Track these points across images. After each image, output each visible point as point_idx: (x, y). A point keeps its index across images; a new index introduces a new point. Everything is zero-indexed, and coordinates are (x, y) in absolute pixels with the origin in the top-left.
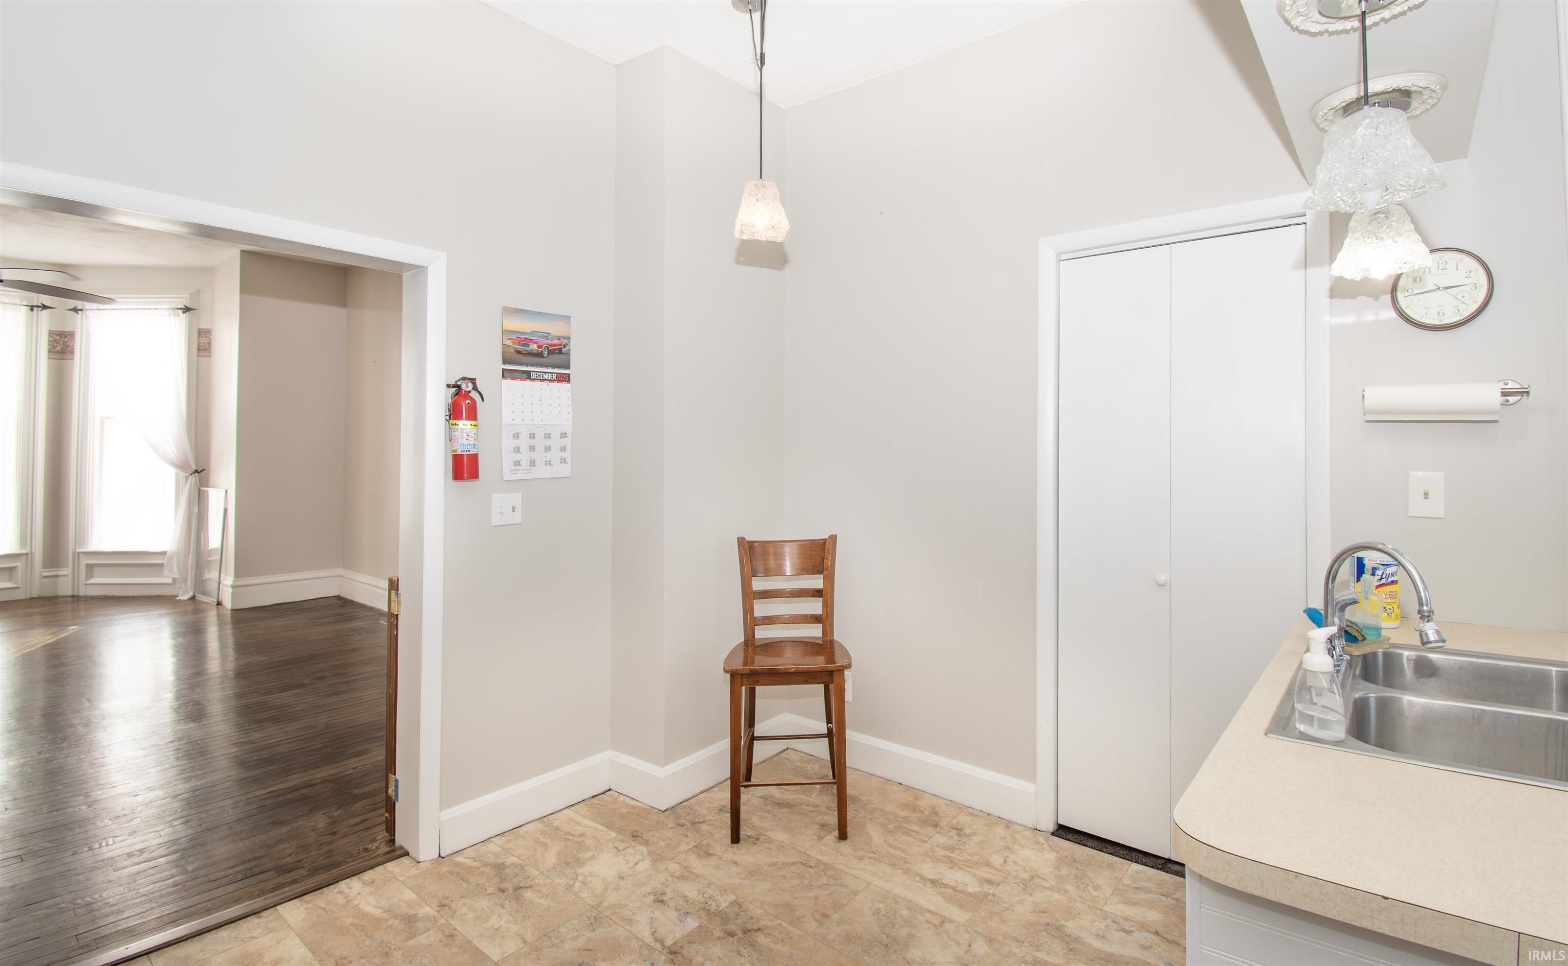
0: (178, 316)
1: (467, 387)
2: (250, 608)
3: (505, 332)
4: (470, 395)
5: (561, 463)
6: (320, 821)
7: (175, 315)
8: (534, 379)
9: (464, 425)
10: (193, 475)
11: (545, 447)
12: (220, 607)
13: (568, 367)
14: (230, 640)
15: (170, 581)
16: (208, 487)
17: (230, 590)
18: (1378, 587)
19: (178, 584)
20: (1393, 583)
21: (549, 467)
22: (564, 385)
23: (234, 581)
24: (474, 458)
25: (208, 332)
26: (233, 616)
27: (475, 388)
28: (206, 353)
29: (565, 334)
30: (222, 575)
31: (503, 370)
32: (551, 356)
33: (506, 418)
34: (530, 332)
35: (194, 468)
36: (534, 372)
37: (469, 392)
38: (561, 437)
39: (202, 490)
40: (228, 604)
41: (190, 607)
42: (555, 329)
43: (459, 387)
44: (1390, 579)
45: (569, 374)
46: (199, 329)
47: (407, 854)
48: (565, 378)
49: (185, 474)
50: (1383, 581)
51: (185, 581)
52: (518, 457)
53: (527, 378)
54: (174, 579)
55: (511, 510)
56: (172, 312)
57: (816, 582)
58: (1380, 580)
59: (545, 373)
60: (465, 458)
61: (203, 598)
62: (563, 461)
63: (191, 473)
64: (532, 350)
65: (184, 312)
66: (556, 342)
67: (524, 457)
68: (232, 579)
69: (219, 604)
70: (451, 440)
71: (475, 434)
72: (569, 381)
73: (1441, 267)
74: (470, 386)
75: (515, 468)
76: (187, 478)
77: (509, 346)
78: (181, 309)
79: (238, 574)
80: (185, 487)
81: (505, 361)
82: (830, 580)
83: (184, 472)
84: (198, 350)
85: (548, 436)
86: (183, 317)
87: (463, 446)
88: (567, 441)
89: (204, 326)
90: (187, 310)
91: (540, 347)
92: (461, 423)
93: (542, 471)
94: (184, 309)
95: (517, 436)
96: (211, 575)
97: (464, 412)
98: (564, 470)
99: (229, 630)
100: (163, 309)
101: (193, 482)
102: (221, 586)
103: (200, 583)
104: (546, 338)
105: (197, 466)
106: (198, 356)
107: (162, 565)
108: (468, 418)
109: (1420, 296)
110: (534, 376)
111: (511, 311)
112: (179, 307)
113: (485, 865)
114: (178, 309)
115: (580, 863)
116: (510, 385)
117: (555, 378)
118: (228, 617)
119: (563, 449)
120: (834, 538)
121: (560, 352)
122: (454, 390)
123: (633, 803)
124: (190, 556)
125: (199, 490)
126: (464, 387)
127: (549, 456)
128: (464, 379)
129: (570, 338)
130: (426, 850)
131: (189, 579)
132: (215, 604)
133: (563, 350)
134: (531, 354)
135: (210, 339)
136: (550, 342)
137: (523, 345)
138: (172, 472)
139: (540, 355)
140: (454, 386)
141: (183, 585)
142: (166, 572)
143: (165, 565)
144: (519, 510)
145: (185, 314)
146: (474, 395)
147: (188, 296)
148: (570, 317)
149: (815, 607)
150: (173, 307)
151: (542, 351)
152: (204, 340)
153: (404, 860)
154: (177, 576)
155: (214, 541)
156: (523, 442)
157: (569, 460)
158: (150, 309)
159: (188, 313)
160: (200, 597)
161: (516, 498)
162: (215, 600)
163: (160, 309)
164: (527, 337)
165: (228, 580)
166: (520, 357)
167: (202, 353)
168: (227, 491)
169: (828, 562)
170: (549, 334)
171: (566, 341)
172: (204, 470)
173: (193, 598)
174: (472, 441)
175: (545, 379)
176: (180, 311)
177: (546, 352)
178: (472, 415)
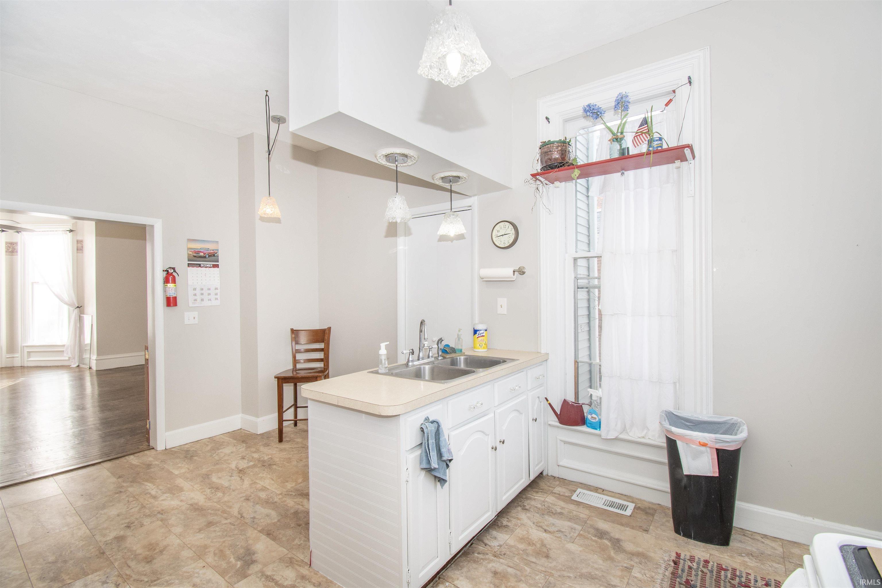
0: (67, 234)
1: (171, 271)
2: (105, 370)
3: (188, 249)
4: (173, 274)
5: (215, 300)
6: (122, 440)
7: (65, 234)
8: (202, 267)
9: (171, 285)
10: (77, 309)
11: (208, 294)
12: (91, 369)
13: (218, 262)
14: (96, 383)
15: (67, 358)
16: (84, 314)
17: (95, 362)
18: (478, 338)
19: (71, 360)
20: (482, 336)
21: (210, 301)
22: (216, 269)
23: (96, 357)
24: (175, 298)
25: (81, 241)
26: (97, 373)
27: (175, 271)
28: (80, 251)
29: (216, 248)
30: (91, 355)
31: (188, 264)
32: (210, 258)
33: (190, 283)
34: (200, 248)
35: (77, 306)
36: (202, 264)
37: (172, 273)
38: (215, 289)
39: (81, 316)
40: (94, 368)
41: (77, 370)
42: (211, 247)
43: (168, 271)
44: (481, 335)
45: (218, 265)
46: (77, 240)
47: (153, 448)
48: (217, 266)
49: (73, 309)
50: (479, 336)
51: (74, 358)
52: (196, 298)
53: (199, 267)
54: (69, 358)
55: (193, 318)
56: (64, 232)
57: (321, 346)
58: (478, 335)
59: (207, 264)
60: (171, 299)
61: (83, 366)
62: (217, 299)
63: (75, 308)
64: (201, 255)
65: (70, 232)
66: (212, 252)
67: (199, 298)
68: (96, 356)
69: (90, 368)
70: (165, 291)
71: (175, 289)
72: (218, 267)
73: (505, 227)
74: (172, 271)
75: (194, 302)
76: (74, 310)
77: (190, 254)
78: (68, 231)
79: (98, 354)
80: (73, 314)
81: (189, 260)
82: (328, 345)
83: (73, 308)
84: (77, 250)
85: (209, 289)
86: (70, 235)
87: (171, 293)
88: (218, 291)
89: (79, 238)
90: (71, 231)
91: (204, 254)
92: (169, 285)
93: (206, 303)
94: (70, 231)
95: (195, 289)
96: (86, 356)
97: (170, 280)
98: (218, 303)
99: (95, 378)
100: (60, 231)
101: (76, 312)
102: (91, 360)
103: (81, 359)
104: (207, 250)
105: (78, 304)
106: (77, 253)
107: (63, 351)
108: (172, 283)
109: (499, 237)
110: (202, 265)
111: (190, 240)
112: (67, 230)
113: (182, 451)
114: (67, 231)
115: (218, 449)
116: (190, 269)
117: (212, 266)
118: (95, 374)
119: (216, 294)
120: (329, 329)
121: (214, 256)
122: (166, 272)
123: (248, 432)
124: (76, 347)
125: (80, 316)
126: (169, 271)
127: (210, 297)
128: (170, 268)
129: (218, 250)
130: (160, 447)
131: (76, 357)
132: (88, 368)
133: (215, 255)
134: (201, 257)
135: (82, 244)
136: (209, 252)
137: (197, 254)
138: (66, 308)
139: (205, 257)
140: (166, 271)
141: (73, 360)
142: (65, 354)
143: (65, 351)
144: (196, 319)
145: (70, 233)
146: (174, 274)
147: (71, 225)
148: (218, 241)
149: (320, 355)
150: (64, 230)
151: (206, 256)
152: (80, 245)
153: (152, 450)
154: (70, 356)
155: (87, 341)
156: (198, 292)
157: (219, 299)
158: (53, 231)
159: (71, 232)
160: (81, 366)
161: (196, 314)
162: (89, 367)
163: (58, 231)
164: (199, 250)
165: (94, 357)
166: (195, 258)
167: (79, 251)
168: (92, 316)
169: (326, 338)
170: (209, 249)
171: (217, 251)
172: (82, 306)
173: (78, 366)
174: (173, 292)
175: (207, 267)
176: (68, 232)
177: (208, 256)
178: (174, 281)
